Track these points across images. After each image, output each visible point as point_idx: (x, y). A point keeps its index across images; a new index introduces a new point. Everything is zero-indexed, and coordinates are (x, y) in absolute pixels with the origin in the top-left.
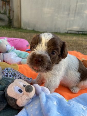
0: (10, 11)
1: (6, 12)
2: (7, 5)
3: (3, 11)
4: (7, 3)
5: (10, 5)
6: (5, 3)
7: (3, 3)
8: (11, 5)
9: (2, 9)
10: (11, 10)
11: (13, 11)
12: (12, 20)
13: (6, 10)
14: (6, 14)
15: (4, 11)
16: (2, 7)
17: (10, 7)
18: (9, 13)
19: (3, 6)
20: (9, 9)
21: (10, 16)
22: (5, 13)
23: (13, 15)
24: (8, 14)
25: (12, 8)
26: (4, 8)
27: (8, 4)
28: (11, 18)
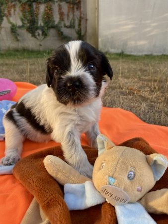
0: (80, 21)
1: (74, 23)
2: (75, 10)
3: (70, 21)
4: (75, 7)
5: (80, 9)
6: (72, 6)
7: (69, 7)
8: (82, 9)
9: (68, 19)
10: (83, 18)
11: (86, 20)
12: (83, 36)
13: (74, 20)
14: (74, 27)
15: (71, 23)
16: (68, 15)
17: (81, 14)
18: (80, 25)
19: (69, 12)
20: (78, 17)
21: (80, 30)
22: (71, 26)
23: (86, 27)
24: (77, 27)
25: (84, 15)
26: (71, 16)
27: (77, 8)
28: (83, 33)
